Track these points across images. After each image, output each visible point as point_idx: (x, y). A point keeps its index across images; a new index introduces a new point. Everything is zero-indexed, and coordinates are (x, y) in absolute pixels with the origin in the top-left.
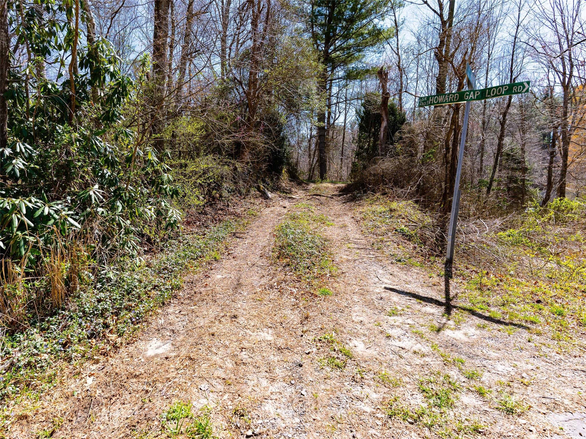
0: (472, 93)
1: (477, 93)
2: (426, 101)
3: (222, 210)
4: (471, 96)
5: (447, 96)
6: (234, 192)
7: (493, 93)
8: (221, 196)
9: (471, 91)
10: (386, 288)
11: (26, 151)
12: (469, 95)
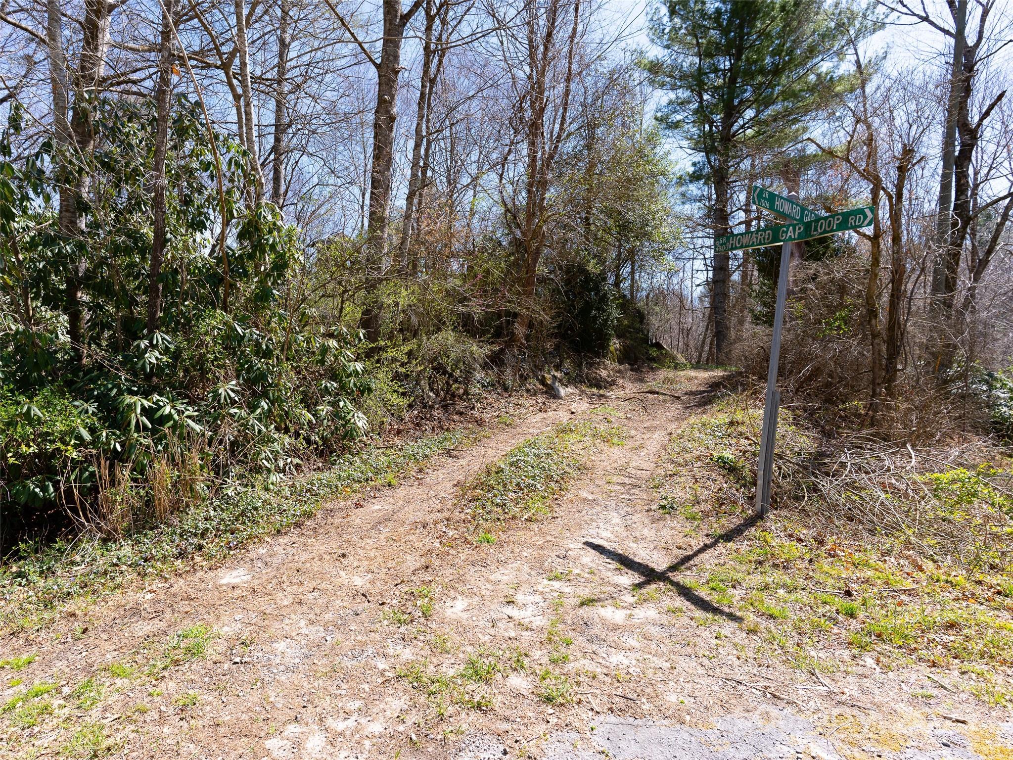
0: (791, 228)
1: (800, 229)
2: (725, 244)
3: (461, 414)
4: (789, 234)
5: (754, 235)
6: (493, 385)
7: (821, 228)
8: (466, 392)
9: (789, 226)
10: (587, 544)
11: (163, 343)
12: (787, 232)
